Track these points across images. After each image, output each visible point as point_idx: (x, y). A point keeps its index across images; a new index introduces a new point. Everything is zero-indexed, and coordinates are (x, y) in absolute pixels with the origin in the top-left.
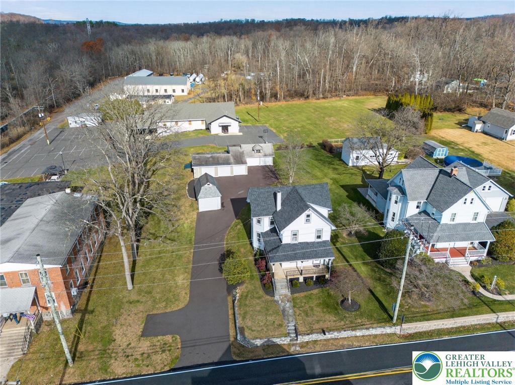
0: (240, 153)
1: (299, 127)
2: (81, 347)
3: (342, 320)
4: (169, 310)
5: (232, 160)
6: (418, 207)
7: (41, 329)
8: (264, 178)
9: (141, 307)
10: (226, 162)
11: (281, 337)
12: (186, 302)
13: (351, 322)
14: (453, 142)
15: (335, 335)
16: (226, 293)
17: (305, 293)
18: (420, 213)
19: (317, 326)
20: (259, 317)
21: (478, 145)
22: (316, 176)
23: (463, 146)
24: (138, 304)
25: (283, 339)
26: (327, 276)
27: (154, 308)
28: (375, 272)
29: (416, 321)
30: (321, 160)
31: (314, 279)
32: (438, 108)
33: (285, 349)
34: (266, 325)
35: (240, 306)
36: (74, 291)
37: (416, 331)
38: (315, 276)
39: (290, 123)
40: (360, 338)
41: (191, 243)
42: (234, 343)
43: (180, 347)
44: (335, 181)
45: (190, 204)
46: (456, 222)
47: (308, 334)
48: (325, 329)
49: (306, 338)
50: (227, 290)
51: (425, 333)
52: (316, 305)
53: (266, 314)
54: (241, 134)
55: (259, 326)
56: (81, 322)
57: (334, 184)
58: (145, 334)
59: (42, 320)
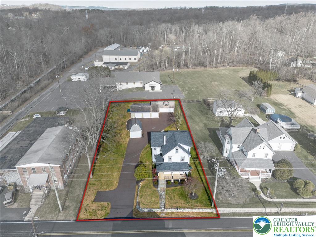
0: (157, 105)
1: (195, 88)
2: (67, 204)
3: (187, 203)
4: (108, 190)
5: (151, 110)
6: (238, 147)
7: (50, 193)
8: (167, 121)
9: (95, 187)
10: (148, 111)
11: (156, 209)
12: (116, 187)
13: (192, 205)
14: (281, 104)
15: (183, 210)
16: (136, 184)
17: (173, 188)
18: (239, 151)
19: (175, 205)
20: (148, 198)
21: (295, 107)
22: (196, 121)
23: (286, 107)
24: (94, 185)
25: (157, 210)
26: (186, 180)
27: (101, 188)
28: (211, 180)
29: (223, 207)
30: (201, 111)
31: (179, 181)
32: (281, 79)
33: (157, 214)
34: (150, 202)
35: (140, 191)
36: (65, 177)
37: (223, 212)
38: (179, 179)
39: (191, 85)
40: (195, 213)
41: (123, 155)
42: (135, 209)
43: (110, 208)
44: (205, 125)
45: (127, 133)
46: (256, 158)
47: (170, 209)
48: (178, 207)
49: (169, 211)
50: (137, 182)
51: (227, 213)
52: (177, 195)
53: (152, 197)
54: (162, 91)
55: (147, 203)
56: (68, 192)
57: (204, 127)
58: (95, 200)
59: (51, 189)
